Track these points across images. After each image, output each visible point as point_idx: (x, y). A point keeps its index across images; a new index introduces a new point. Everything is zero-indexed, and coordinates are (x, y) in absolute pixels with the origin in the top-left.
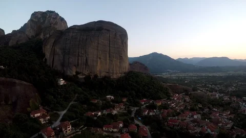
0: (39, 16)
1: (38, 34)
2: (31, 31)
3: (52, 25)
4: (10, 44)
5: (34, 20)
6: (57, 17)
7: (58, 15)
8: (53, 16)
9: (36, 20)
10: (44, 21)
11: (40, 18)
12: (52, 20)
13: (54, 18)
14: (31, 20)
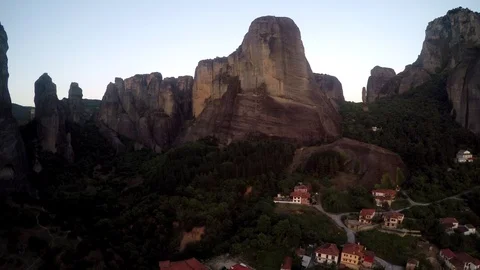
0: (440, 27)
1: (446, 64)
2: (432, 60)
3: (466, 37)
4: (401, 91)
5: (434, 37)
6: (469, 17)
7: (469, 11)
8: (460, 19)
9: (438, 37)
10: (450, 34)
11: (442, 31)
12: (461, 27)
13: (464, 22)
14: (428, 41)
